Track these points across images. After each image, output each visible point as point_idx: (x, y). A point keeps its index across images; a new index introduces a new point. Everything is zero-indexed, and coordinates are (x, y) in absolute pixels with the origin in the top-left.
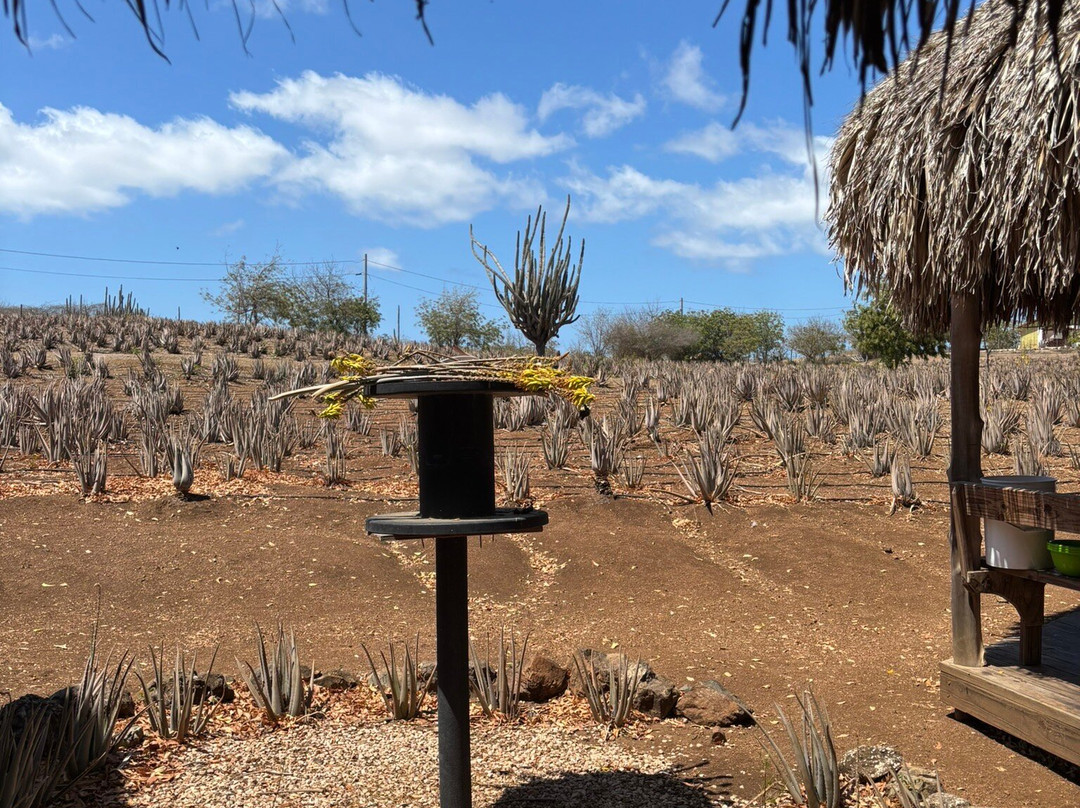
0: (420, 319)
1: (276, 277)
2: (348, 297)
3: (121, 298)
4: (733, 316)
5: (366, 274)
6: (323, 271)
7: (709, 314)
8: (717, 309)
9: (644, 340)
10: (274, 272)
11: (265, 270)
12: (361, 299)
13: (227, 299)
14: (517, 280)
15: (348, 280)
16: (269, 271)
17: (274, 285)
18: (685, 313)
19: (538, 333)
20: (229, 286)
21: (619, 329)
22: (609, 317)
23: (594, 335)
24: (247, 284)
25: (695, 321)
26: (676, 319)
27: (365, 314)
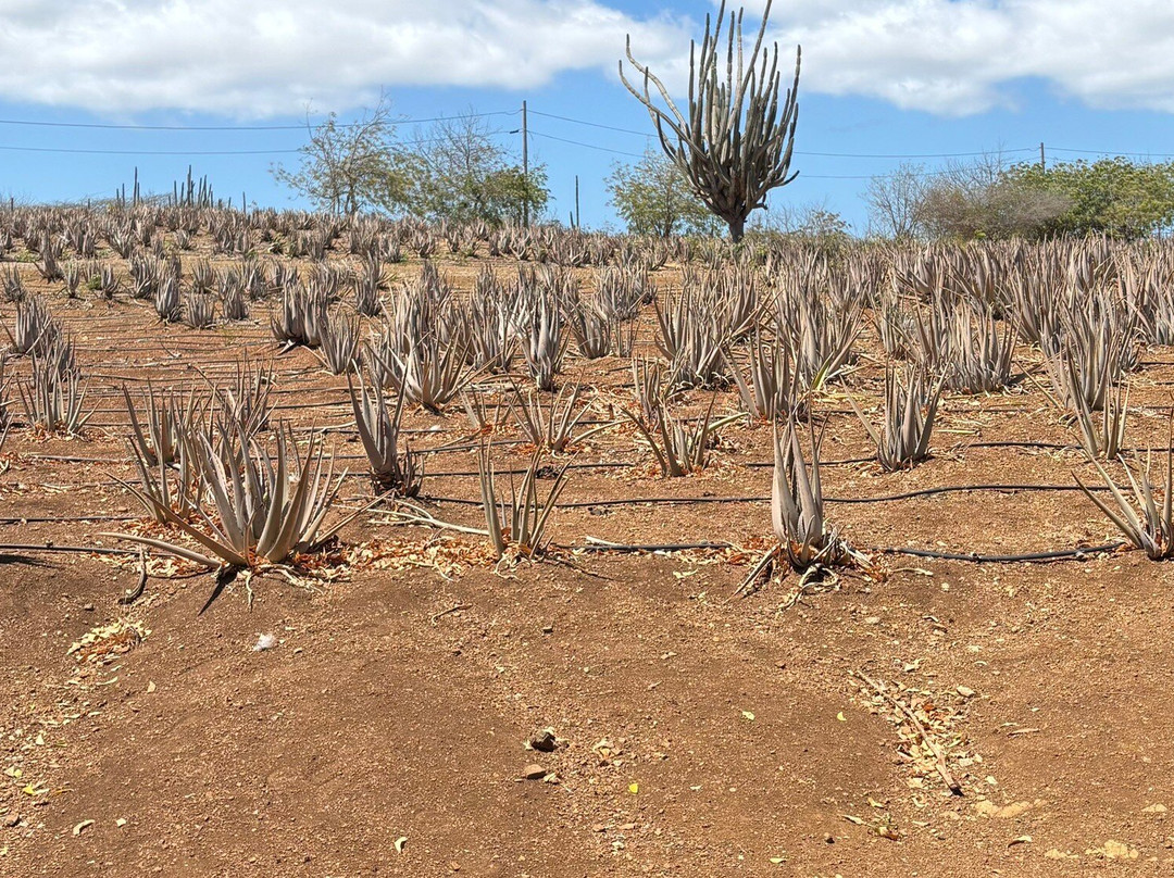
0: (612, 195)
1: (380, 141)
2: (499, 167)
3: (191, 185)
4: (1129, 169)
5: (525, 131)
6: (458, 130)
7: (1088, 166)
8: (1103, 158)
9: (978, 212)
10: (379, 134)
11: (364, 132)
12: (516, 169)
13: (310, 178)
14: (692, 121)
15: (496, 141)
16: (372, 133)
17: (380, 154)
18: (1048, 166)
19: (730, 202)
20: (314, 159)
21: (935, 196)
22: (920, 179)
23: (894, 208)
24: (341, 155)
25: (1066, 180)
26: (1036, 178)
27: (522, 192)
